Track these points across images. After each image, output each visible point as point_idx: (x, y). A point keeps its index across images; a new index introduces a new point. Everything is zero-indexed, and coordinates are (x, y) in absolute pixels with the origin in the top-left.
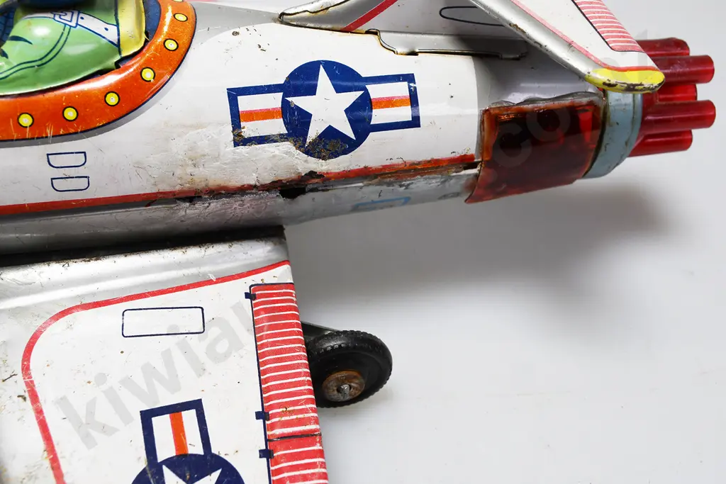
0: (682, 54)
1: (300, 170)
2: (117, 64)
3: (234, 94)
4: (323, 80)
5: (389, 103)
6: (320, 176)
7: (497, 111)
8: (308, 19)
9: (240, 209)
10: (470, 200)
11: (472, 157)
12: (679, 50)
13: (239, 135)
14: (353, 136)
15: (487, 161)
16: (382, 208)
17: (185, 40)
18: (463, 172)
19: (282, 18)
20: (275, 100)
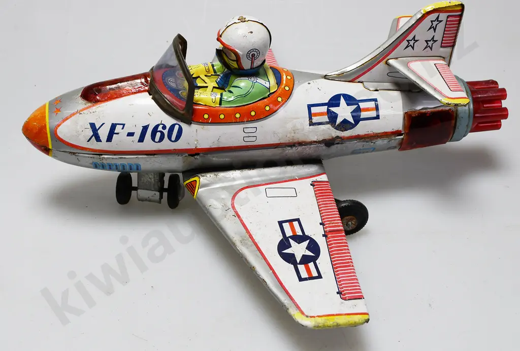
0: (494, 87)
1: (333, 135)
2: (269, 96)
3: (310, 106)
4: (342, 101)
5: (367, 110)
6: (341, 138)
7: (410, 113)
8: (336, 77)
9: (309, 151)
10: (401, 149)
11: (401, 131)
12: (493, 86)
13: (311, 122)
14: (353, 122)
15: (407, 133)
16: (363, 153)
17: (291, 86)
18: (397, 137)
19: (325, 77)
20: (324, 109)
